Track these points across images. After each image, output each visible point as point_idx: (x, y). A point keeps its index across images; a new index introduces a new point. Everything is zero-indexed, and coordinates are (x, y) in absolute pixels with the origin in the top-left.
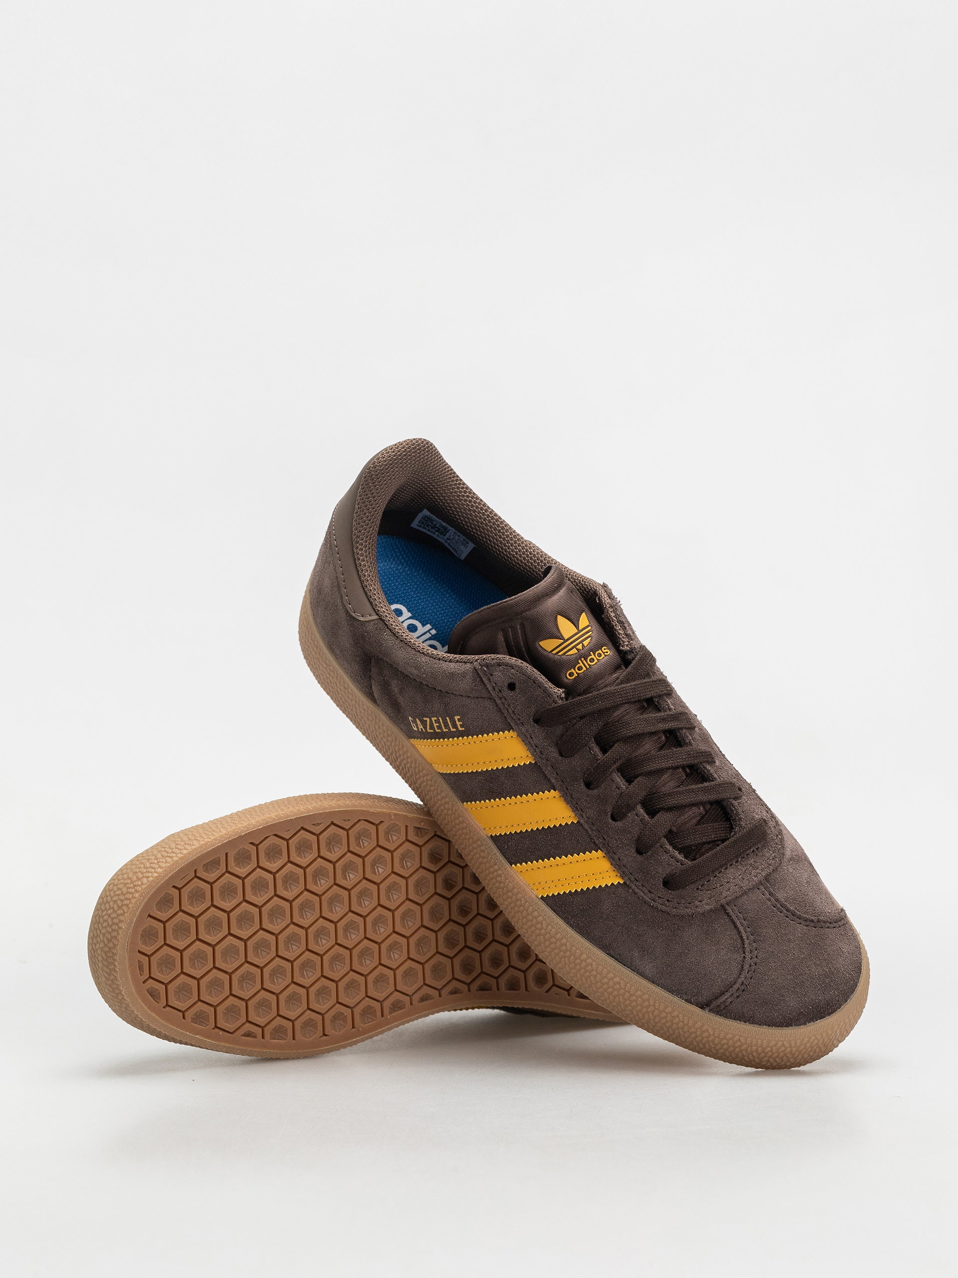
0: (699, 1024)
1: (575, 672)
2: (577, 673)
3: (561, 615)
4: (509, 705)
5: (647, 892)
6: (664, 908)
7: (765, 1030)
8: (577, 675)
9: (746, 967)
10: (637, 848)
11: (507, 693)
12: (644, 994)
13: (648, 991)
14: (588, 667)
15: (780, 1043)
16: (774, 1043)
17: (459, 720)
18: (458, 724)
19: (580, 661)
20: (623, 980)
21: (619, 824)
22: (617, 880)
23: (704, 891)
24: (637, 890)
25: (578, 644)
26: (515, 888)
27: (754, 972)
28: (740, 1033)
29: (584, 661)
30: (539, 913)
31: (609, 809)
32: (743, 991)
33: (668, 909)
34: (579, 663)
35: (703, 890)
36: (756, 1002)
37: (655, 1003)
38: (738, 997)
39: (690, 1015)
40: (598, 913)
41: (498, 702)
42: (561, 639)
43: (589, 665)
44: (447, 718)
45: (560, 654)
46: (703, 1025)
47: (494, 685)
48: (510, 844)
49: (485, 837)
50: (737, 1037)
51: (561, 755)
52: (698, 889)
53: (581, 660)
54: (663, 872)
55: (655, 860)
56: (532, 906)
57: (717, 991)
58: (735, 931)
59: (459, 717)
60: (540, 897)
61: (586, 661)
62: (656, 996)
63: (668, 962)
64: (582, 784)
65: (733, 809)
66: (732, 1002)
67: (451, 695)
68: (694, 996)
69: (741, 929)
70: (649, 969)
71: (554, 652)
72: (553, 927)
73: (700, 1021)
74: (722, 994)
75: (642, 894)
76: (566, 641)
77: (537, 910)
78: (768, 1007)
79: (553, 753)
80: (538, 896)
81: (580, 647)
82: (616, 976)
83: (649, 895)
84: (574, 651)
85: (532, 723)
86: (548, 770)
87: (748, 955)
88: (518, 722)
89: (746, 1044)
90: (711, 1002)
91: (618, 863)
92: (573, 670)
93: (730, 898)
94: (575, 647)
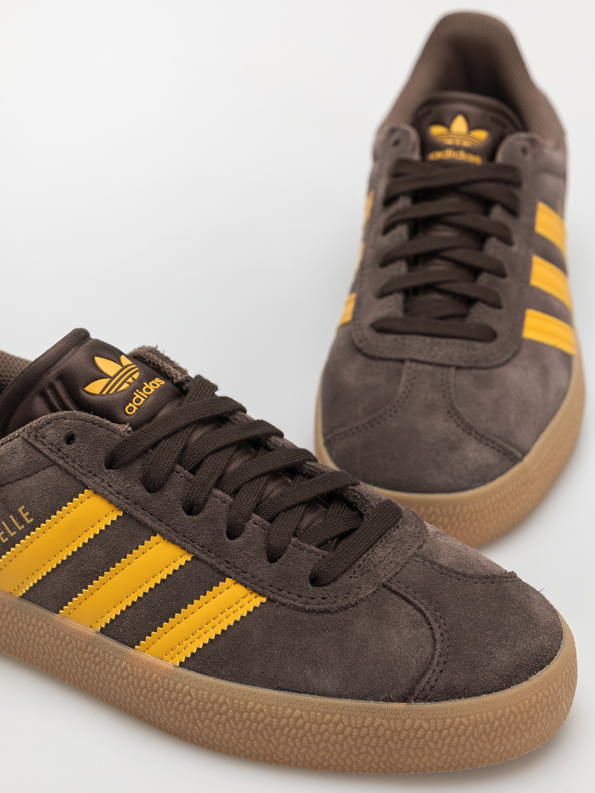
0: (409, 721)
1: (134, 405)
2: (136, 406)
3: (98, 356)
4: (74, 461)
5: (296, 597)
6: (322, 607)
7: (485, 698)
8: (137, 408)
9: (438, 636)
10: (268, 556)
11: (67, 449)
12: (333, 715)
13: (337, 710)
14: (146, 397)
15: (507, 710)
16: (500, 712)
17: (24, 511)
18: (25, 515)
19: (135, 393)
20: (304, 710)
21: (239, 540)
22: (258, 601)
23: (359, 577)
24: (284, 601)
25: (127, 378)
26: (146, 670)
27: (448, 639)
28: (459, 714)
29: (140, 393)
30: (182, 683)
31: (223, 528)
32: (445, 663)
33: (327, 607)
34: (135, 396)
35: (357, 577)
36: (464, 669)
37: (350, 721)
38: (441, 671)
39: (395, 716)
40: (249, 647)
41: (61, 462)
42: (106, 378)
43: (146, 395)
44: (11, 517)
45: (111, 392)
46: (414, 721)
47: (50, 446)
48: (125, 624)
49: (95, 634)
50: (458, 720)
51: (149, 491)
52: (351, 577)
53: (137, 392)
54: (306, 569)
55: (293, 561)
56: (172, 680)
57: (416, 674)
58: (410, 607)
59: (23, 507)
60: (178, 665)
61: (142, 392)
62: (349, 711)
63: (348, 664)
64: (183, 513)
65: (356, 494)
66: (437, 679)
67: (7, 486)
68: (392, 691)
69: (416, 602)
70: (329, 684)
71: (104, 393)
72: (203, 690)
73: (409, 718)
74: (423, 674)
75: (292, 602)
76: (112, 378)
77: (180, 681)
78: (479, 670)
79: (140, 491)
80: (175, 664)
81: (130, 380)
82: (294, 710)
83: (300, 599)
84: (125, 386)
85: (106, 470)
86: (139, 514)
87: (435, 626)
88: (90, 475)
89: (470, 725)
90: (413, 688)
91: (252, 581)
92: (130, 405)
93: (390, 575)
94: (125, 381)
